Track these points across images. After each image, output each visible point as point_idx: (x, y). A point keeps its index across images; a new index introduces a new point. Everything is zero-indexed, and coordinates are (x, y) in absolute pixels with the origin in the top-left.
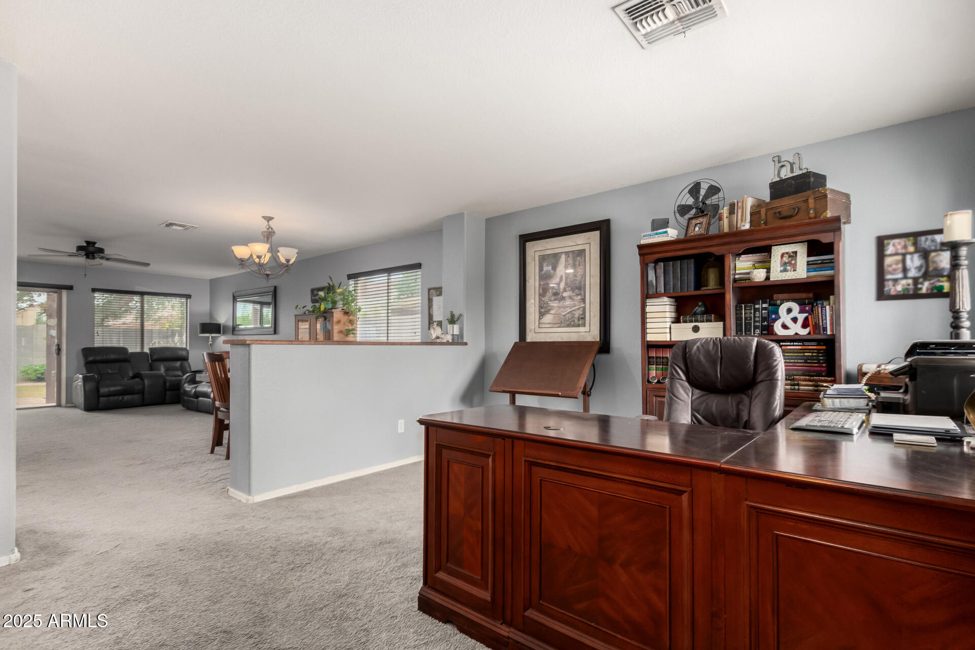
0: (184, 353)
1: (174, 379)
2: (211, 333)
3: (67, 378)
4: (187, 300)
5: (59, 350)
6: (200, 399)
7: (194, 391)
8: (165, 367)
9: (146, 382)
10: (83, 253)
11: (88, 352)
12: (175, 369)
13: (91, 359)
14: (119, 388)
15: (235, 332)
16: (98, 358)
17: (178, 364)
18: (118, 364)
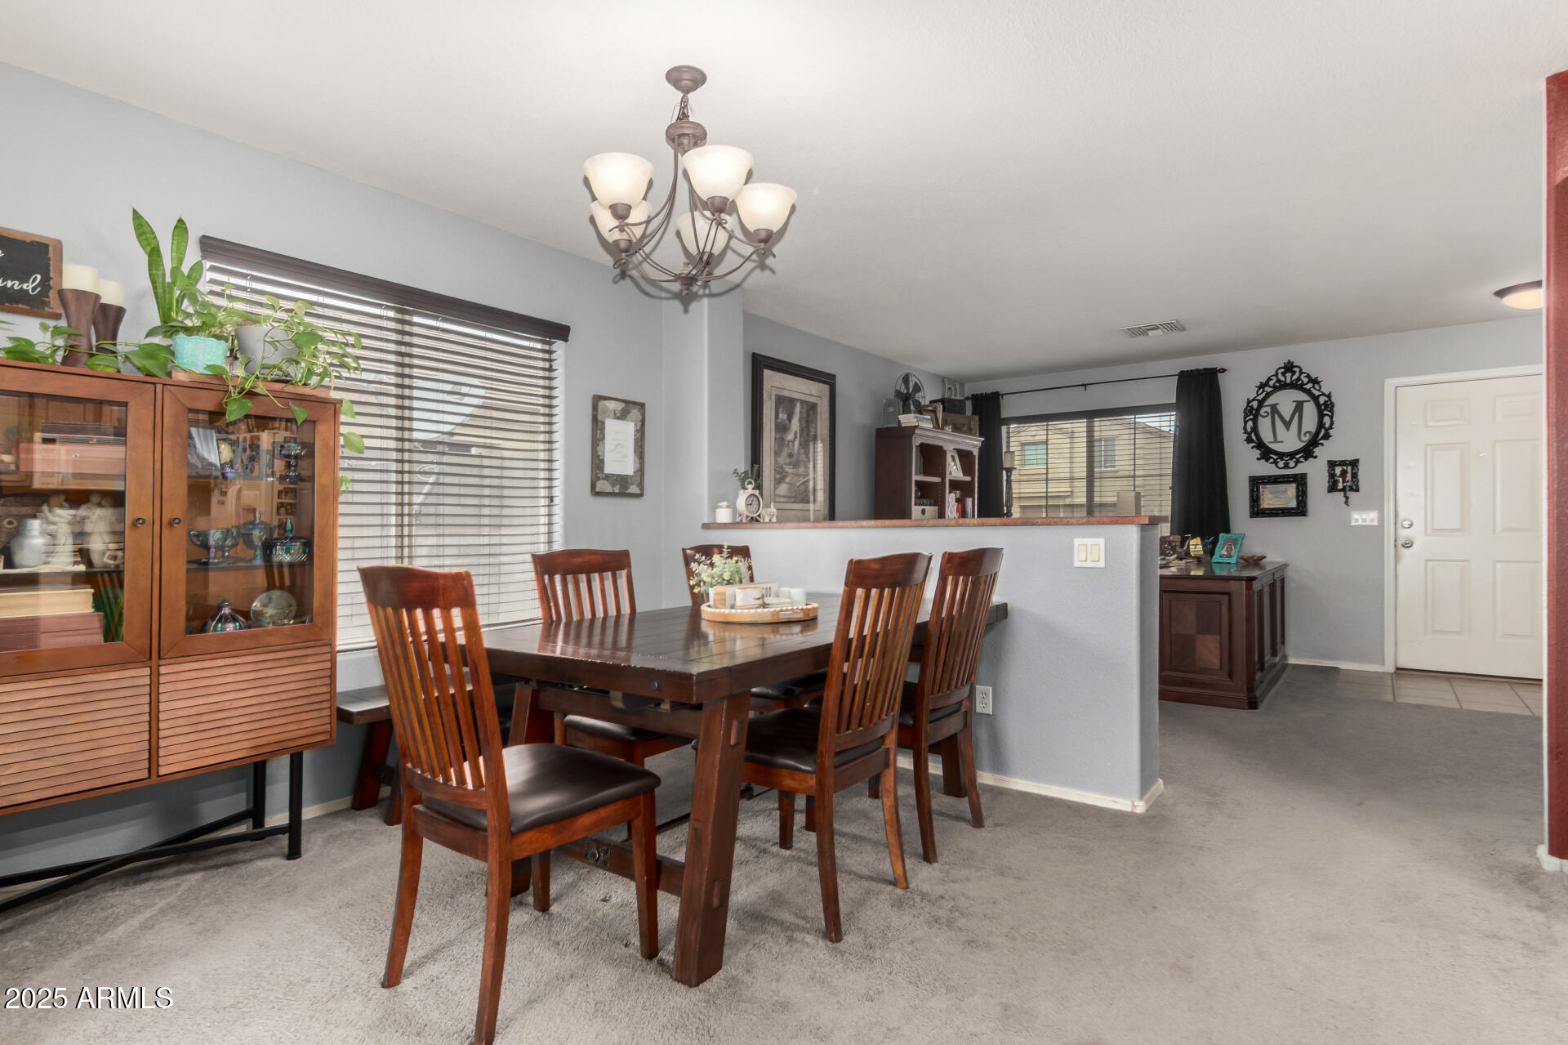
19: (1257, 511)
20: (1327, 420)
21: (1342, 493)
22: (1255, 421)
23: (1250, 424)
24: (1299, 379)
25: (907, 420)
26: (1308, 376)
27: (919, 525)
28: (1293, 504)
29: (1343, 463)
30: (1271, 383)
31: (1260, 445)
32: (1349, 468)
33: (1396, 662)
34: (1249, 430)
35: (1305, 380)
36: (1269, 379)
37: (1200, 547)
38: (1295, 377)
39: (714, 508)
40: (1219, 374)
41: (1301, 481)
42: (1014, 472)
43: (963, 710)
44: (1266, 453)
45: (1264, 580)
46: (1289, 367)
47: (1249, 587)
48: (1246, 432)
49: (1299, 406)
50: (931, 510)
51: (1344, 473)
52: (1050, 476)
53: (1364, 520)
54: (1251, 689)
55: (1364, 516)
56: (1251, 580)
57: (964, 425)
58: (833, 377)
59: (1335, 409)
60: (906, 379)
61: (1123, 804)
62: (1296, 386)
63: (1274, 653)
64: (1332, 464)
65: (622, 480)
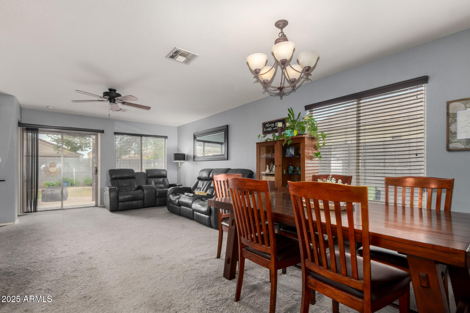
0: (164, 173)
1: (160, 190)
2: (180, 160)
3: (101, 189)
4: (165, 139)
5: (97, 171)
6: (182, 207)
7: (177, 201)
8: (155, 181)
9: (145, 192)
10: (108, 97)
11: (112, 172)
12: (160, 183)
13: (114, 176)
14: (130, 196)
15: (195, 159)
16: (118, 176)
17: (161, 180)
18: (129, 180)
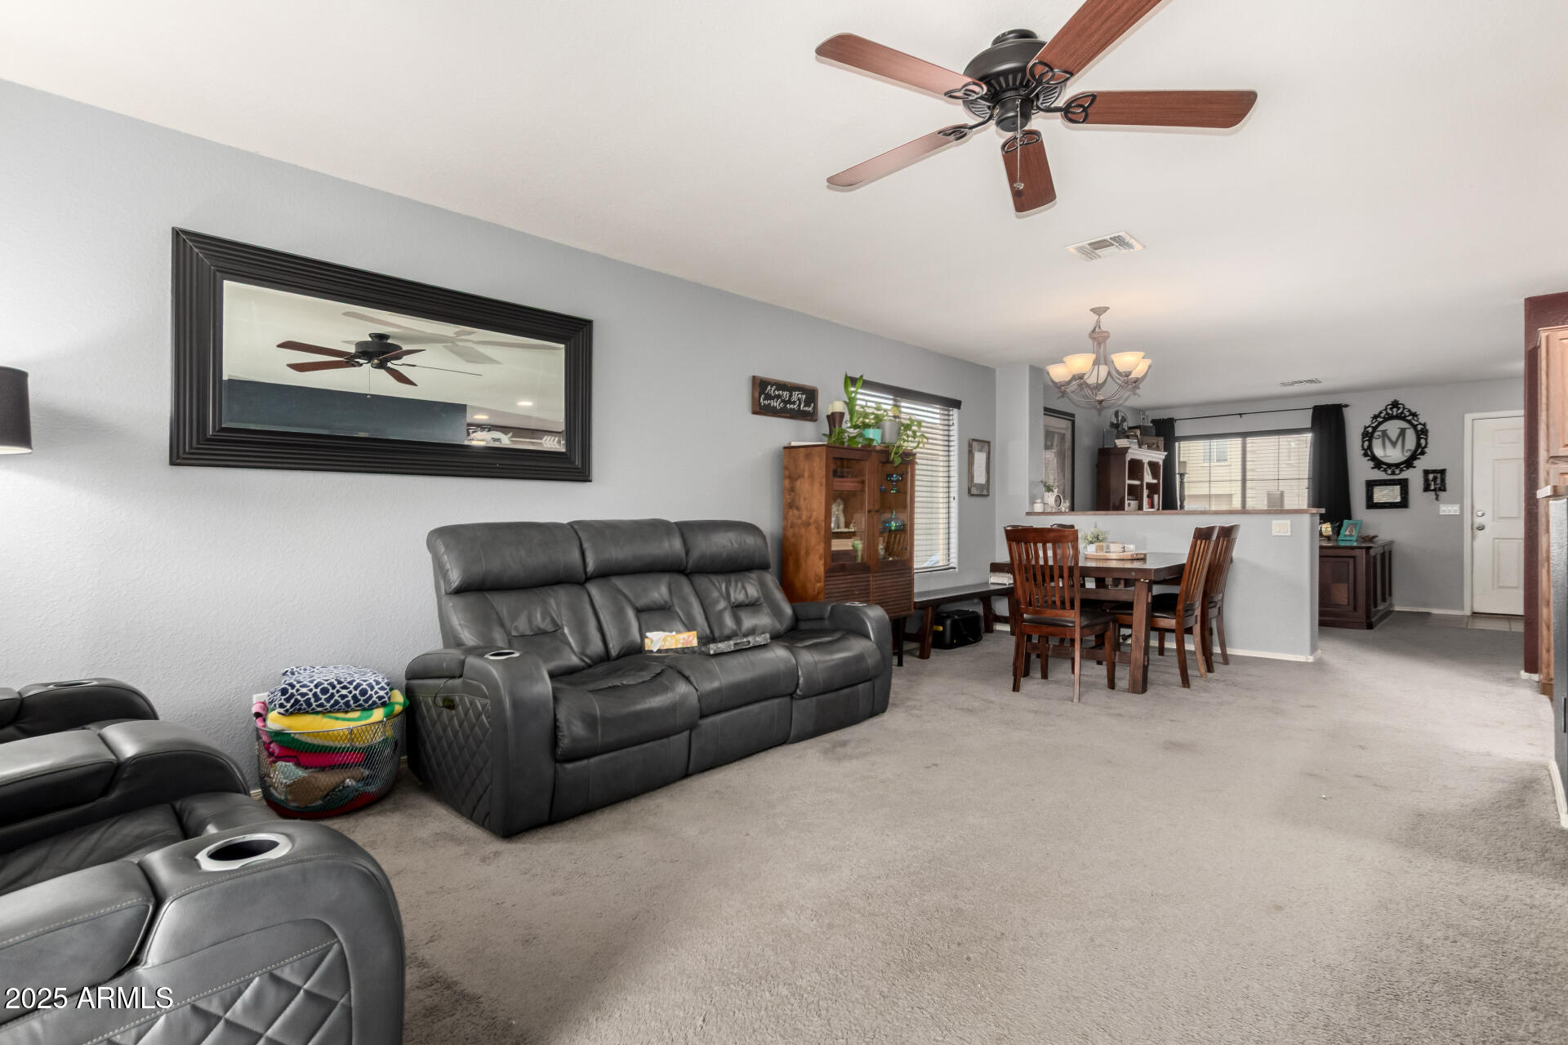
19: (1371, 505)
20: (1423, 442)
21: (1434, 493)
22: (1370, 441)
23: (1366, 444)
24: (1402, 413)
25: (1121, 443)
26: (1409, 411)
27: (1129, 513)
28: (1398, 500)
29: (1434, 472)
30: (1382, 415)
31: (1374, 458)
32: (1439, 475)
33: (1472, 607)
34: (1366, 447)
35: (1407, 414)
36: (1381, 413)
37: (1330, 529)
38: (1399, 411)
39: (1032, 502)
40: (1344, 408)
41: (1404, 484)
42: (1186, 476)
43: (1218, 606)
44: (1378, 464)
45: (1377, 550)
46: (1395, 404)
47: (1367, 553)
48: (1363, 449)
49: (1403, 432)
50: (1134, 503)
51: (1435, 479)
52: (1212, 479)
53: (1450, 511)
54: (1368, 617)
55: (1450, 508)
56: (1368, 549)
57: (1154, 444)
58: (1073, 415)
59: (1430, 434)
60: (1116, 414)
61: (1301, 658)
62: (1401, 417)
63: (1384, 600)
64: (1426, 472)
65: (980, 486)
